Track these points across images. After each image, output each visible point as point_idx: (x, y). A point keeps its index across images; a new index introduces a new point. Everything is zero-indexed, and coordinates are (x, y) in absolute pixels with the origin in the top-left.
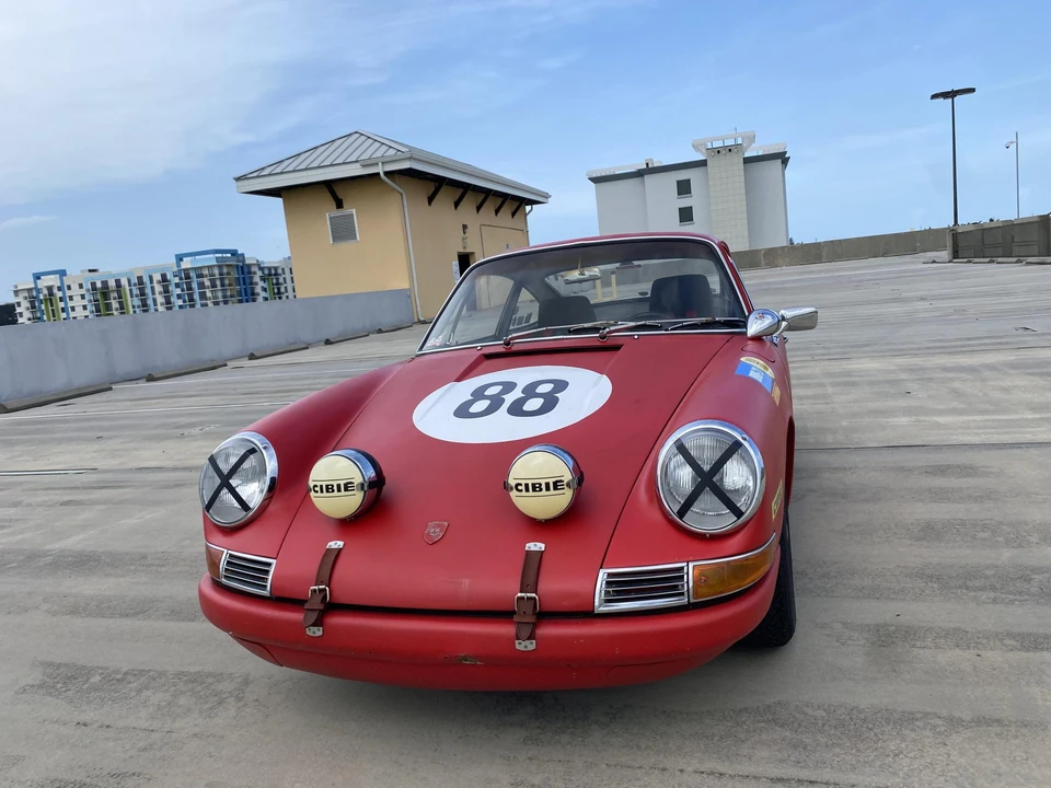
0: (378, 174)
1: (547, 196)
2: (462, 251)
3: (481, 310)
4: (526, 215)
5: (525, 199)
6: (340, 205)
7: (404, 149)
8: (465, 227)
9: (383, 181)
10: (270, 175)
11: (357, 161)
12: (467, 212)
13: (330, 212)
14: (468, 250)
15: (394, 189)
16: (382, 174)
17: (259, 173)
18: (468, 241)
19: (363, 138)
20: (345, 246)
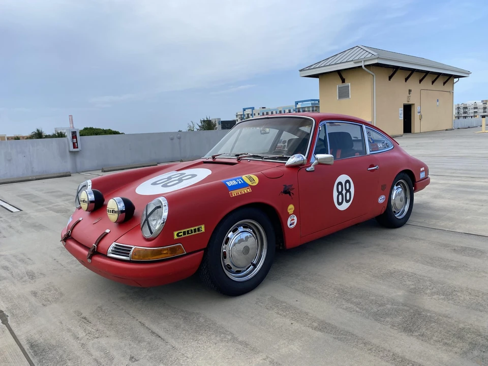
0: (361, 66)
1: (469, 73)
2: (406, 103)
3: (414, 133)
4: (454, 83)
5: (452, 75)
6: (343, 81)
7: (375, 54)
8: (410, 91)
9: (364, 70)
10: (314, 68)
11: (352, 61)
12: (413, 83)
13: (339, 84)
14: (410, 103)
15: (370, 74)
16: (363, 66)
17: (309, 68)
18: (411, 98)
19: (360, 49)
20: (344, 101)
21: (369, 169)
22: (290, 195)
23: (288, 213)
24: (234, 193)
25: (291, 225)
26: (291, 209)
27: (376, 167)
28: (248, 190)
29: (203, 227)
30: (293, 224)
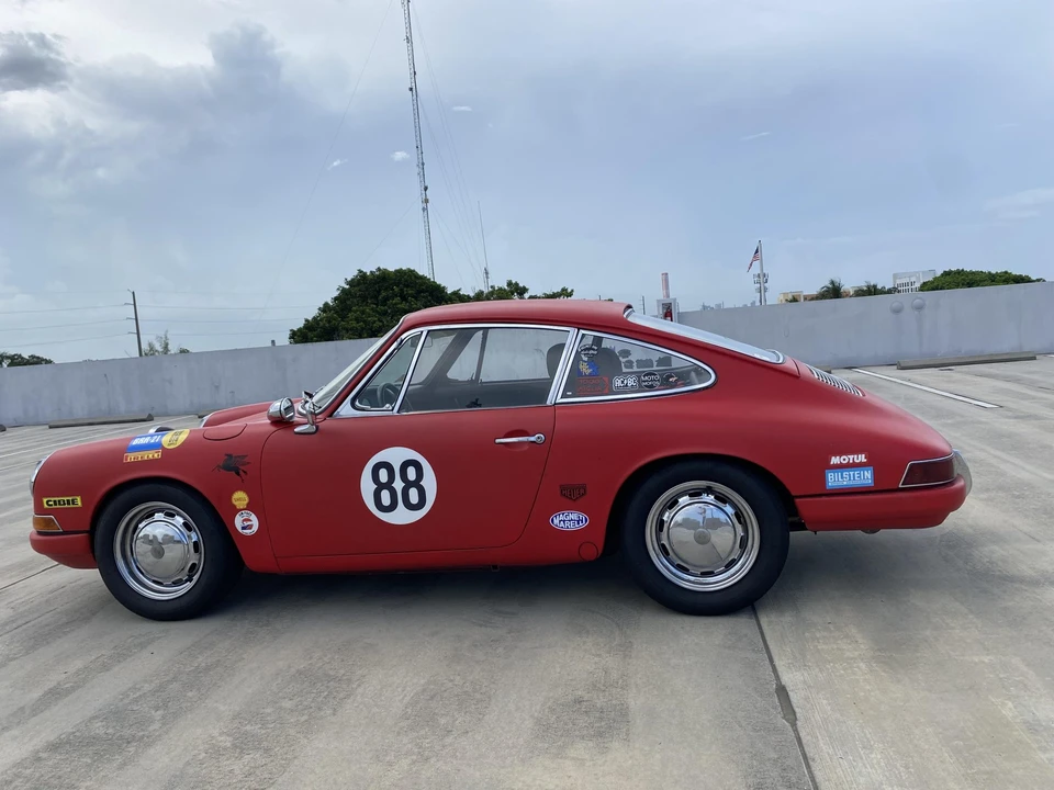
21: (498, 441)
22: (238, 474)
23: (234, 506)
24: (131, 457)
25: (243, 528)
26: (240, 498)
27: (532, 439)
28: (156, 455)
29: (79, 499)
30: (250, 527)
